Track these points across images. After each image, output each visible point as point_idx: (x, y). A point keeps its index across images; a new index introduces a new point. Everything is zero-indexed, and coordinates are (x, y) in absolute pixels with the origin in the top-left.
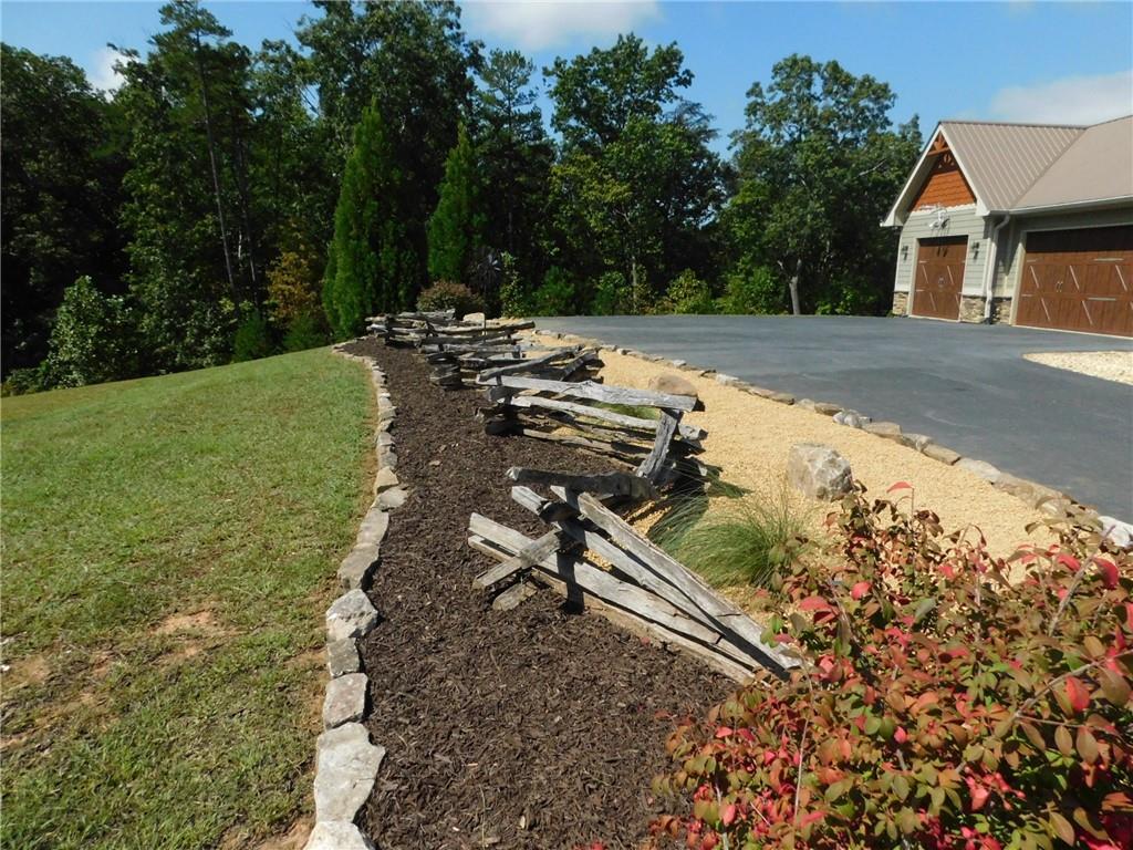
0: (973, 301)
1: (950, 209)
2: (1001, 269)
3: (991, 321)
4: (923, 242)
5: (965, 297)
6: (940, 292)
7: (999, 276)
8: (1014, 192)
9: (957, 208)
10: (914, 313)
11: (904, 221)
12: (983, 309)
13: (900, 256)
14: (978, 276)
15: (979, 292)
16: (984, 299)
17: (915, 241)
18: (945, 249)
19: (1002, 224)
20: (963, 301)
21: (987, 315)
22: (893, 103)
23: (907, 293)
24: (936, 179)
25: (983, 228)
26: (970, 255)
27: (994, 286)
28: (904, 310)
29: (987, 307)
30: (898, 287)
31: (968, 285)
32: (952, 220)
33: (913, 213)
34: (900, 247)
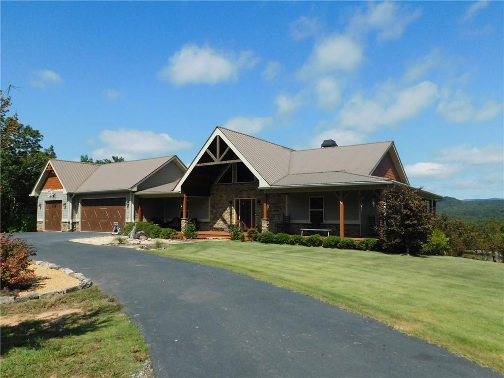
0: (66, 224)
1: (55, 190)
2: (74, 212)
3: (72, 230)
4: (47, 202)
5: (63, 222)
6: (54, 221)
7: (74, 214)
8: (76, 185)
9: (58, 190)
10: (46, 230)
11: (39, 194)
12: (69, 226)
13: (38, 208)
14: (66, 214)
15: (67, 220)
16: (69, 223)
17: (44, 202)
18: (54, 205)
19: (72, 197)
20: (62, 224)
21: (71, 228)
22: (42, 139)
23: (42, 222)
24: (50, 179)
25: (67, 198)
26: (63, 207)
27: (72, 217)
28: (41, 229)
29: (71, 226)
30: (38, 220)
31: (64, 218)
32: (56, 194)
33: (42, 191)
34: (38, 204)
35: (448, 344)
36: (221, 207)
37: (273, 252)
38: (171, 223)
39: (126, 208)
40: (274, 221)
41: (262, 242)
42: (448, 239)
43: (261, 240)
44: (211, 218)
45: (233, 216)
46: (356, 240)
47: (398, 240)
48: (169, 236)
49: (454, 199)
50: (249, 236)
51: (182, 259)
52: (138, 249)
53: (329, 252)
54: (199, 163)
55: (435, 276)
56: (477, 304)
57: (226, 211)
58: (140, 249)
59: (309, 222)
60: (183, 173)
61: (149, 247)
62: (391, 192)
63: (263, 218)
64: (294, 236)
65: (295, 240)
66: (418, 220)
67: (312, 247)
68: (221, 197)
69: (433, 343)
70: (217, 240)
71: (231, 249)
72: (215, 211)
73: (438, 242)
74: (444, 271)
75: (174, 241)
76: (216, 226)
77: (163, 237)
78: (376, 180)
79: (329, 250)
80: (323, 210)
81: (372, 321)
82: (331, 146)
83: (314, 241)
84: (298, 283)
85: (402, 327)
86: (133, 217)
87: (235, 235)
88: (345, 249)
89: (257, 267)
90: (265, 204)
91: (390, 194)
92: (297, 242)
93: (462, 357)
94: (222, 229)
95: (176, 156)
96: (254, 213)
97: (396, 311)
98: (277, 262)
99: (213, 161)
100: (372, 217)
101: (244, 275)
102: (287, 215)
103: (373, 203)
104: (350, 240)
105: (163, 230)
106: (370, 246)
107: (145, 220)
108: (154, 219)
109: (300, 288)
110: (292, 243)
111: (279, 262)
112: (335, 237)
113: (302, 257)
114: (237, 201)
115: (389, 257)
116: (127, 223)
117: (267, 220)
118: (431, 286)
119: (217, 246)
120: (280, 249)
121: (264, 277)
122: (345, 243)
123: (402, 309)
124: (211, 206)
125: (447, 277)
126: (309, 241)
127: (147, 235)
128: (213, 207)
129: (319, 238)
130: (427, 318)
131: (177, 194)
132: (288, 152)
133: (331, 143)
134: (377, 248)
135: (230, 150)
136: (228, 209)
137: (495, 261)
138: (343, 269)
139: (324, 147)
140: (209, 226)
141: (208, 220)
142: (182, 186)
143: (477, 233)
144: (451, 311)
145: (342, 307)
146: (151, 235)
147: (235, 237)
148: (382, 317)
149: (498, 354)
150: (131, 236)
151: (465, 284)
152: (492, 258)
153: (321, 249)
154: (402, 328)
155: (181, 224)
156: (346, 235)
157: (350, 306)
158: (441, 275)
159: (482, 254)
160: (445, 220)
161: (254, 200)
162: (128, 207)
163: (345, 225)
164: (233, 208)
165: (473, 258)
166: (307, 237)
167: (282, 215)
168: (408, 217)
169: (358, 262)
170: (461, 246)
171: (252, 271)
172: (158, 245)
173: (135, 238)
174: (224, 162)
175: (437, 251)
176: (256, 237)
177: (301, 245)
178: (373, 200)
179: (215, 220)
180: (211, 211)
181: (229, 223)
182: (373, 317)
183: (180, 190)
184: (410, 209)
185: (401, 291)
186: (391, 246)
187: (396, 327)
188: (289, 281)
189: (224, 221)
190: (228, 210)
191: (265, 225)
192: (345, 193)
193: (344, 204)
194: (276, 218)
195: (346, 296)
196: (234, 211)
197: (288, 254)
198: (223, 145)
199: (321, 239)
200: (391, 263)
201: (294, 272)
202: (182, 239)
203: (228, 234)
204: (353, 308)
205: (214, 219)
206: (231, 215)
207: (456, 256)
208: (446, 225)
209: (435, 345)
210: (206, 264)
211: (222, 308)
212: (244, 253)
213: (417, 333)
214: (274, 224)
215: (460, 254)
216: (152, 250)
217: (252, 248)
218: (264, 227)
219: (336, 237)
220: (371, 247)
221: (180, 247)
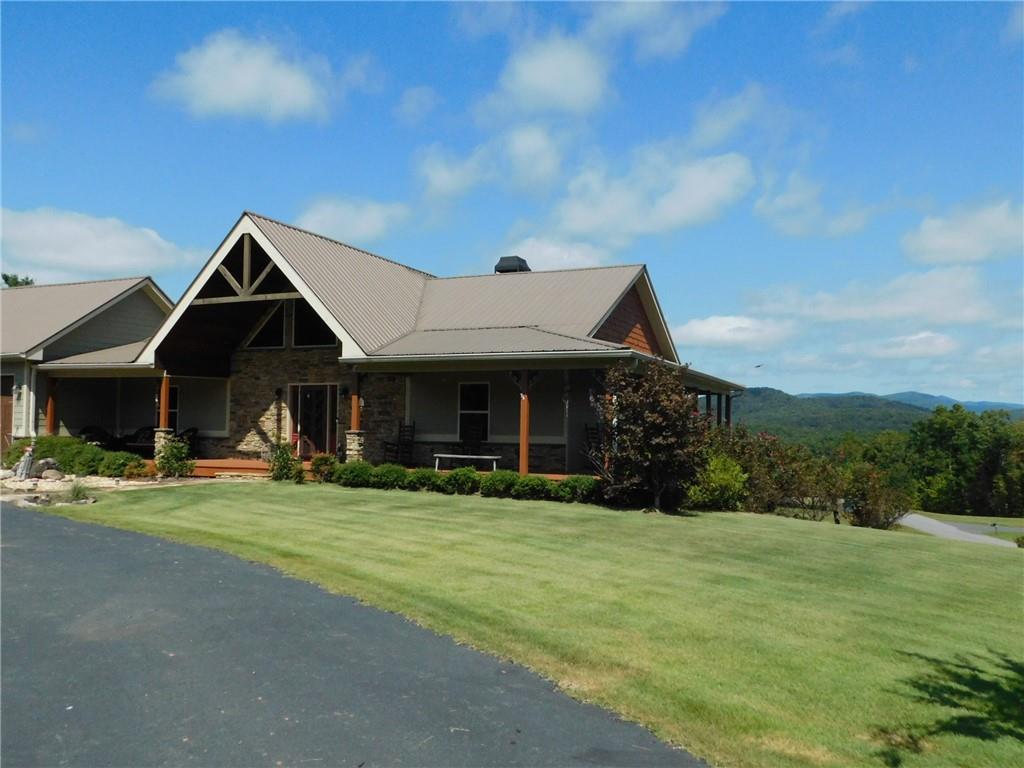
35: (661, 720)
36: (257, 403)
37: (362, 509)
38: (134, 438)
39: (14, 402)
40: (379, 436)
41: (345, 485)
42: (746, 476)
43: (342, 481)
44: (231, 430)
45: (283, 423)
46: (552, 479)
47: (635, 480)
48: (122, 472)
49: (780, 392)
50: (316, 471)
51: (125, 528)
52: (22, 503)
53: (489, 506)
54: (198, 296)
55: (695, 558)
56: (756, 620)
57: (268, 413)
58: (27, 503)
59: (456, 438)
60: (164, 316)
61: (52, 497)
62: (624, 375)
63: (350, 429)
64: (416, 470)
65: (419, 479)
66: (678, 435)
67: (456, 496)
68: (258, 378)
69: (631, 718)
70: (240, 480)
71: (263, 501)
72: (241, 412)
73: (724, 483)
74: (718, 546)
75: (132, 482)
76: (242, 447)
77: (107, 472)
78: (599, 347)
79: (493, 502)
80: (488, 412)
81: (515, 671)
82: (515, 271)
83: (460, 482)
84: (380, 583)
85: (577, 683)
86: (32, 424)
87: (282, 468)
88: (528, 499)
89: (303, 544)
90: (355, 398)
91: (621, 380)
92: (423, 485)
93: (681, 751)
94: (257, 455)
95: (149, 278)
96: (333, 418)
97: (578, 643)
98: (358, 532)
99: (235, 294)
100: (592, 429)
101: (260, 566)
102: (407, 422)
103: (591, 398)
104: (539, 479)
105: (109, 456)
106: (579, 491)
107: (64, 432)
108: (86, 430)
109: (379, 596)
110: (413, 487)
111: (363, 532)
112: (508, 474)
113: (423, 519)
114: (295, 389)
115: (616, 518)
116: (16, 439)
117: (359, 435)
118: (677, 581)
119: (233, 496)
120: (380, 500)
121: (308, 568)
122: (527, 485)
123: (593, 640)
124: (231, 401)
125: (718, 560)
126: (449, 482)
127: (64, 468)
128: (236, 401)
129: (472, 475)
130: (640, 657)
131: (145, 369)
132: (419, 281)
133: (516, 263)
134: (594, 496)
135: (275, 268)
136: (272, 407)
137: (837, 522)
138: (502, 547)
139: (501, 271)
140: (226, 448)
141: (225, 433)
142: (158, 352)
143: (804, 465)
144: (698, 640)
145: (460, 638)
146: (76, 469)
147: (283, 472)
148: (540, 661)
149: (758, 736)
150: (19, 471)
151: (748, 575)
152: (832, 515)
153: (476, 499)
154: (575, 686)
155: (154, 442)
156: (532, 469)
157: (479, 636)
158: (708, 554)
159: (812, 507)
160: (742, 437)
161: (334, 388)
162: (19, 398)
163: (531, 447)
164: (283, 405)
165: (796, 516)
166: (447, 473)
167: (397, 422)
168: (657, 430)
169: (543, 530)
170: (772, 491)
171: (286, 555)
172: (78, 494)
173: (29, 476)
174: (261, 297)
175: (721, 502)
176: (331, 474)
177: (432, 490)
178: (590, 390)
179: (240, 432)
180: (232, 413)
181: (273, 440)
182: (520, 661)
183: (153, 361)
184: (663, 414)
185: (611, 595)
186: (624, 491)
187: (564, 683)
188: (362, 577)
189: (263, 435)
190: (273, 409)
191: (353, 445)
192: (532, 374)
193: (529, 399)
194: (382, 431)
195: (479, 611)
196: (287, 413)
197: (394, 513)
198: (260, 257)
199: (477, 479)
200: (612, 531)
201: (388, 555)
202: (153, 476)
203: (266, 465)
204: (484, 639)
205: (237, 432)
206: (279, 421)
207: (761, 513)
208: (743, 447)
209: (633, 723)
210: (181, 540)
211: (164, 652)
212: (291, 510)
213: (604, 695)
214: (378, 442)
215: (769, 508)
216: (59, 504)
217: (317, 499)
218: (350, 450)
219: (508, 472)
220: (582, 493)
221: (135, 497)
